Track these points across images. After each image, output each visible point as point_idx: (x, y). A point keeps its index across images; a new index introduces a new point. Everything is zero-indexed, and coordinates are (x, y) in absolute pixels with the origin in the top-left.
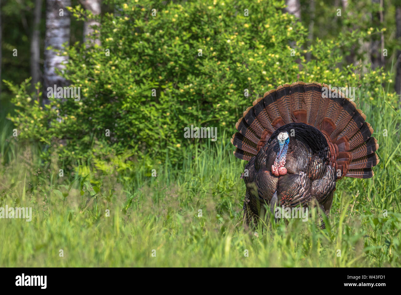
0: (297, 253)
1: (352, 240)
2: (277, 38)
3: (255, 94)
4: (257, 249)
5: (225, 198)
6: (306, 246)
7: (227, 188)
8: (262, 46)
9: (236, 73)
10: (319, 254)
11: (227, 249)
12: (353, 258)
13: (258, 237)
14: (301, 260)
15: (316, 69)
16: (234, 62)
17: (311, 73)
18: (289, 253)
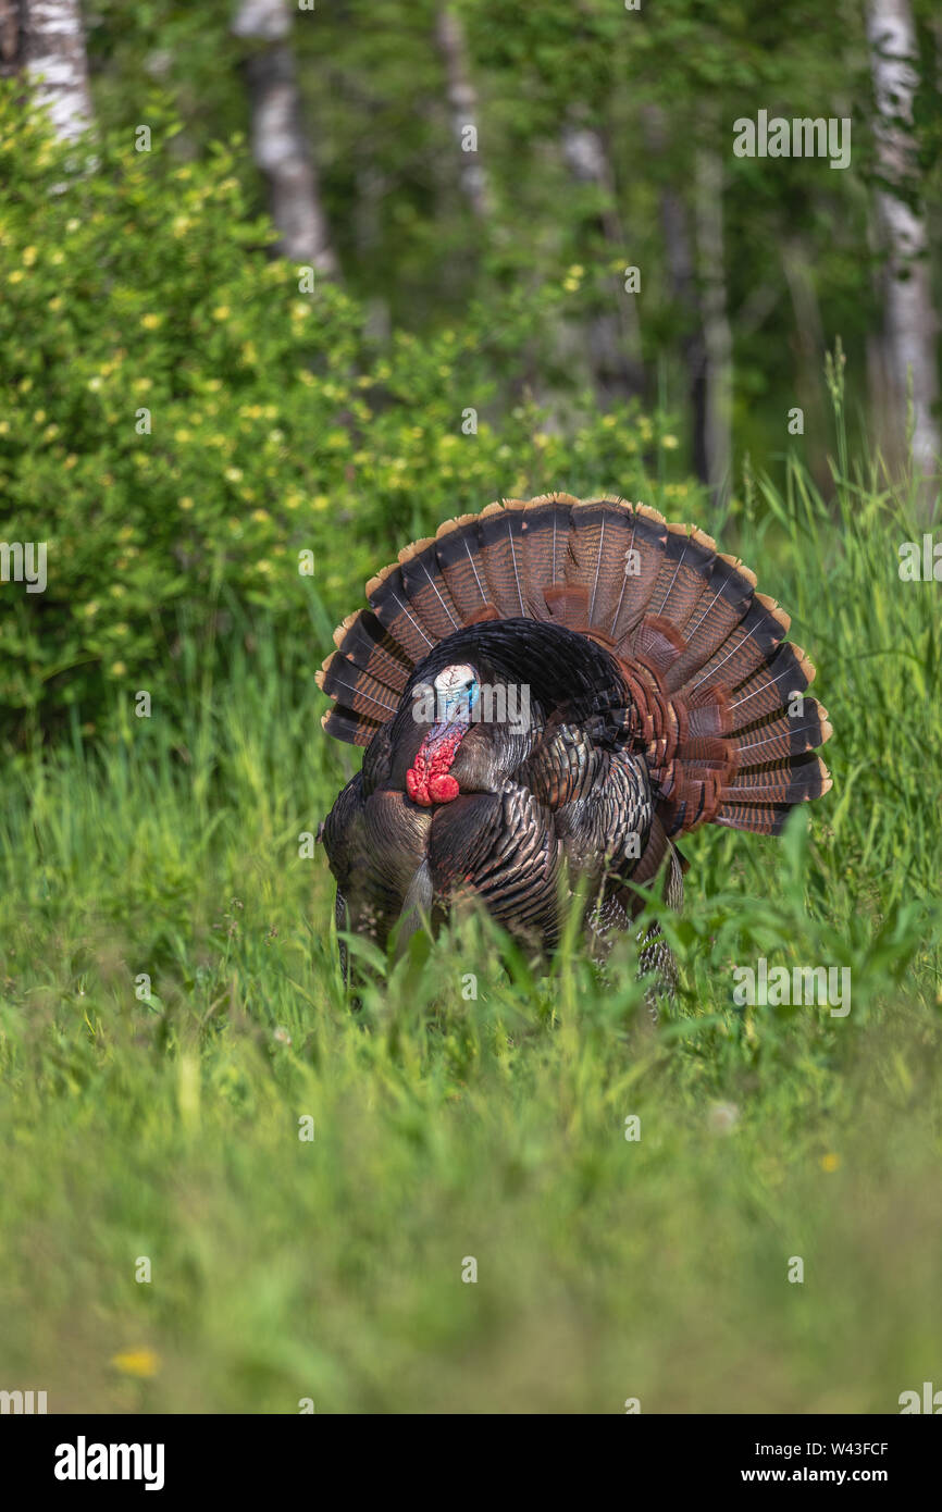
0: (430, 1080)
1: (612, 1006)
2: (260, 349)
3: (211, 553)
4: (288, 1085)
5: (161, 926)
6: (457, 1051)
7: (163, 891)
8: (213, 386)
9: (136, 492)
10: (509, 1073)
11: (189, 1100)
12: (624, 1068)
13: (291, 1045)
14: (448, 1100)
15: (409, 436)
16: (126, 453)
17: (393, 451)
18: (404, 1084)
